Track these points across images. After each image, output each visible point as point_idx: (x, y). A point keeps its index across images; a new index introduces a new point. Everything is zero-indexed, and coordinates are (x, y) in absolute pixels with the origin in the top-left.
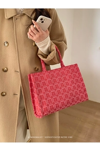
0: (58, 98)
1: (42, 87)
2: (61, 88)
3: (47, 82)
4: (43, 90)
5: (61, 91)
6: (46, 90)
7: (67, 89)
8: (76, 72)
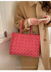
0: (20, 49)
1: (15, 41)
2: (24, 45)
3: (18, 39)
4: (15, 42)
5: (24, 46)
6: (16, 43)
7: (27, 47)
8: (38, 40)
